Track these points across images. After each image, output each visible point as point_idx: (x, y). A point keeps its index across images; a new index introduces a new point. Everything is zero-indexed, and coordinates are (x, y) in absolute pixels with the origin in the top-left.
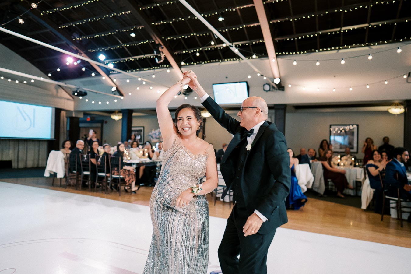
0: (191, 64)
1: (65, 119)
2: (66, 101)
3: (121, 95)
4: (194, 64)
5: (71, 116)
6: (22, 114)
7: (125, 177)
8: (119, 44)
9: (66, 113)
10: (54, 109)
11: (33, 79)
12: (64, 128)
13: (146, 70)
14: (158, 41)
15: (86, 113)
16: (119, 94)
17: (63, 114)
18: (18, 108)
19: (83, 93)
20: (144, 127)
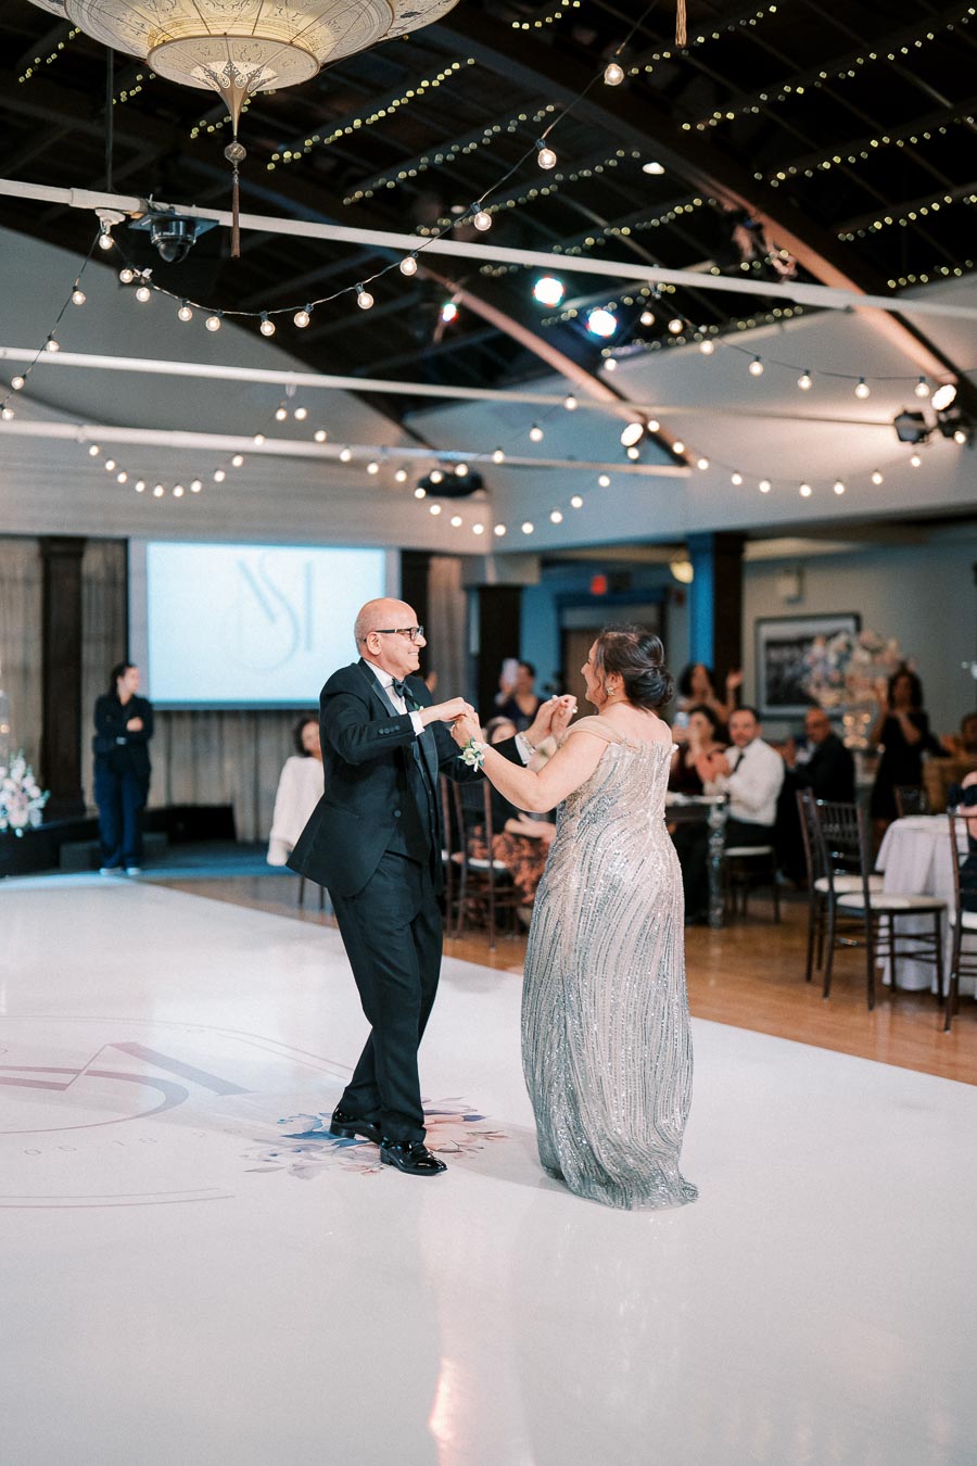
0: (942, 277)
1: (460, 599)
3: (677, 459)
4: (952, 275)
5: (478, 580)
6: (258, 593)
7: (517, 869)
8: (590, 227)
9: (463, 569)
10: (395, 557)
11: (238, 453)
12: (452, 642)
13: (748, 328)
14: (730, 202)
15: (549, 560)
16: (662, 457)
17: (445, 575)
18: (243, 568)
19: (463, 481)
20: (857, 618)
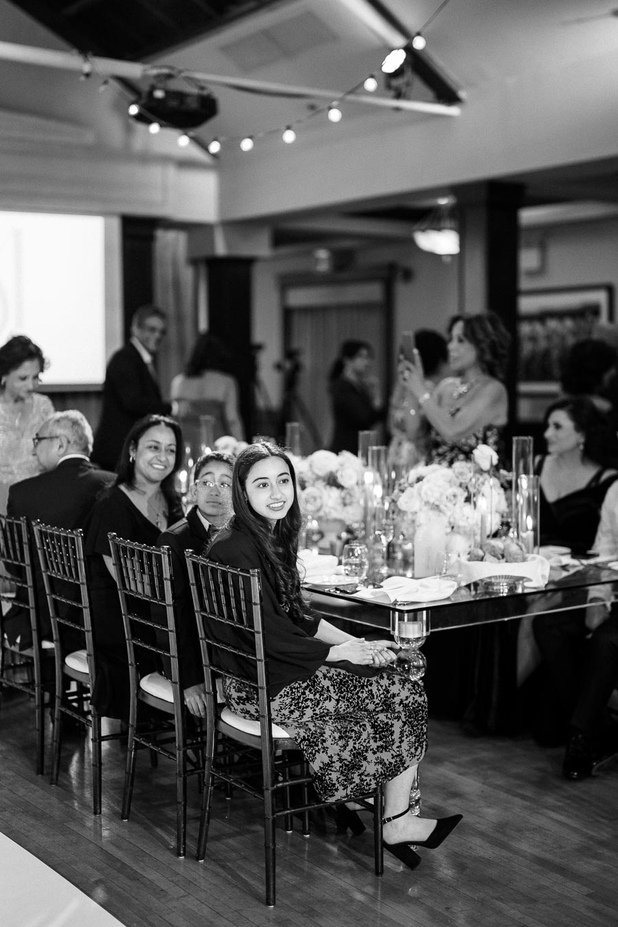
2: (172, 172)
3: (447, 95)
9: (190, 241)
10: (116, 224)
16: (430, 94)
17: (171, 245)
19: (193, 104)
20: (610, 289)
